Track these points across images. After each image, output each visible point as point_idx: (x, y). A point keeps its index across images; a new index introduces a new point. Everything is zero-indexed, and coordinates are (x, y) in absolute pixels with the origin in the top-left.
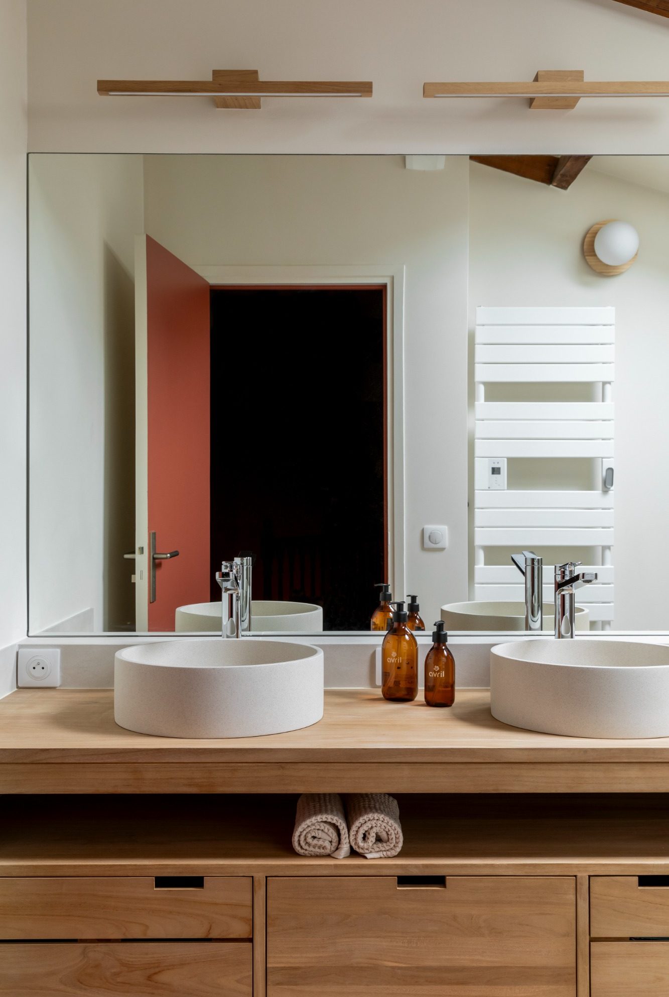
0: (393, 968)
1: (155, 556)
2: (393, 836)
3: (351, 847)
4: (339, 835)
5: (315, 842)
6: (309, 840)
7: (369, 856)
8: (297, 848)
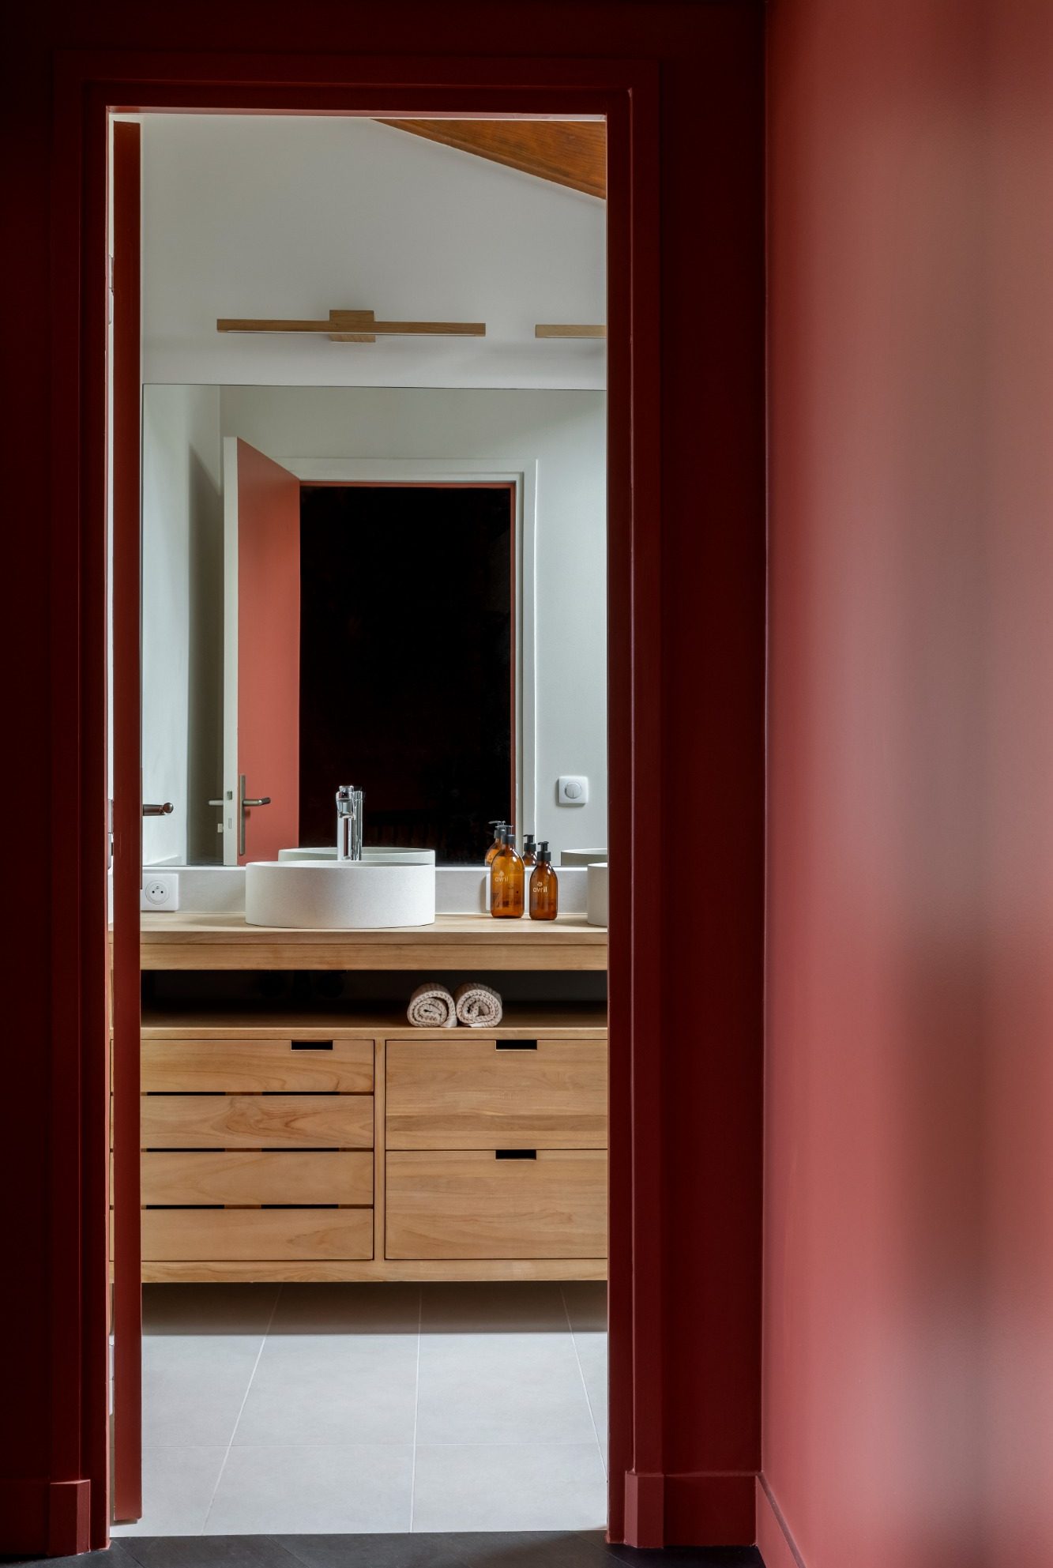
0: (492, 1116)
1: (245, 802)
2: (494, 1009)
3: (458, 1019)
4: (447, 1009)
5: (427, 1013)
6: (422, 1012)
7: (472, 1025)
8: (412, 1020)
